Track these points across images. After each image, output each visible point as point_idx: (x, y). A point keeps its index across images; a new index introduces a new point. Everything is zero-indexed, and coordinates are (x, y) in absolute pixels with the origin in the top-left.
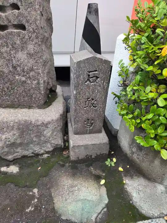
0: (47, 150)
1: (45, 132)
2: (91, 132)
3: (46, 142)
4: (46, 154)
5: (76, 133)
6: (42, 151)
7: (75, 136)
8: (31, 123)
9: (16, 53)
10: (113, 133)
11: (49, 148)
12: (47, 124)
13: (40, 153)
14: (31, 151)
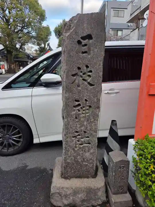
0: (99, 203)
1: (98, 193)
2: (122, 193)
3: (98, 199)
4: (98, 206)
5: (114, 194)
6: (96, 204)
7: (113, 195)
8: (92, 189)
9: (85, 153)
10: (132, 191)
11: (100, 202)
12: (99, 189)
13: (95, 205)
14: (91, 204)
